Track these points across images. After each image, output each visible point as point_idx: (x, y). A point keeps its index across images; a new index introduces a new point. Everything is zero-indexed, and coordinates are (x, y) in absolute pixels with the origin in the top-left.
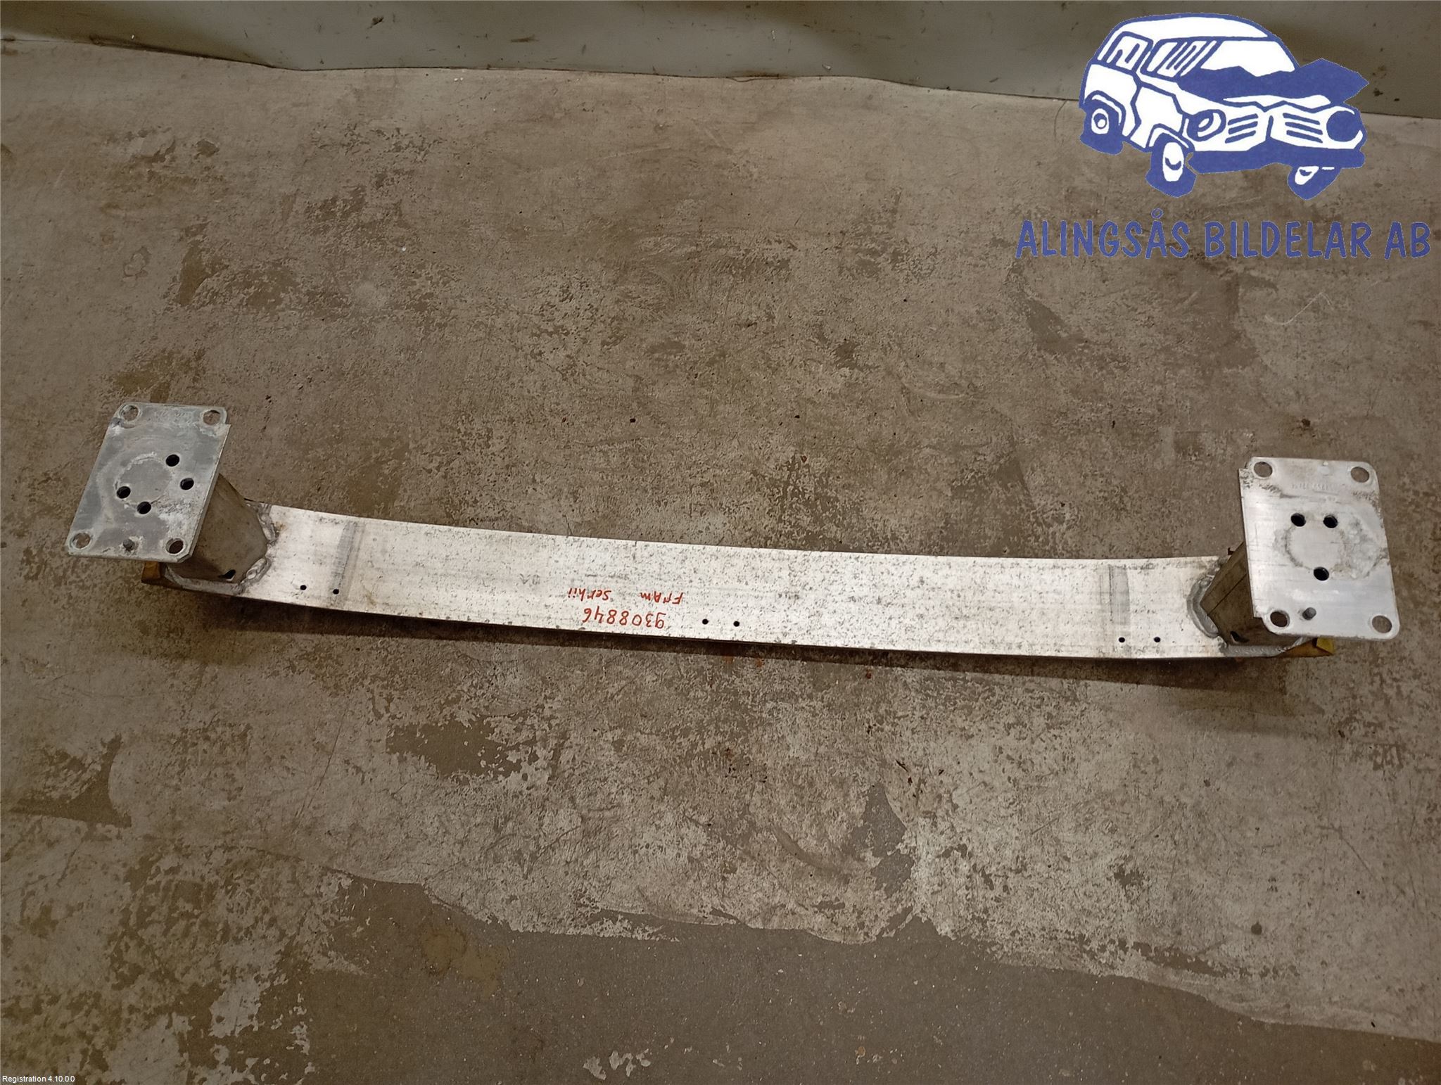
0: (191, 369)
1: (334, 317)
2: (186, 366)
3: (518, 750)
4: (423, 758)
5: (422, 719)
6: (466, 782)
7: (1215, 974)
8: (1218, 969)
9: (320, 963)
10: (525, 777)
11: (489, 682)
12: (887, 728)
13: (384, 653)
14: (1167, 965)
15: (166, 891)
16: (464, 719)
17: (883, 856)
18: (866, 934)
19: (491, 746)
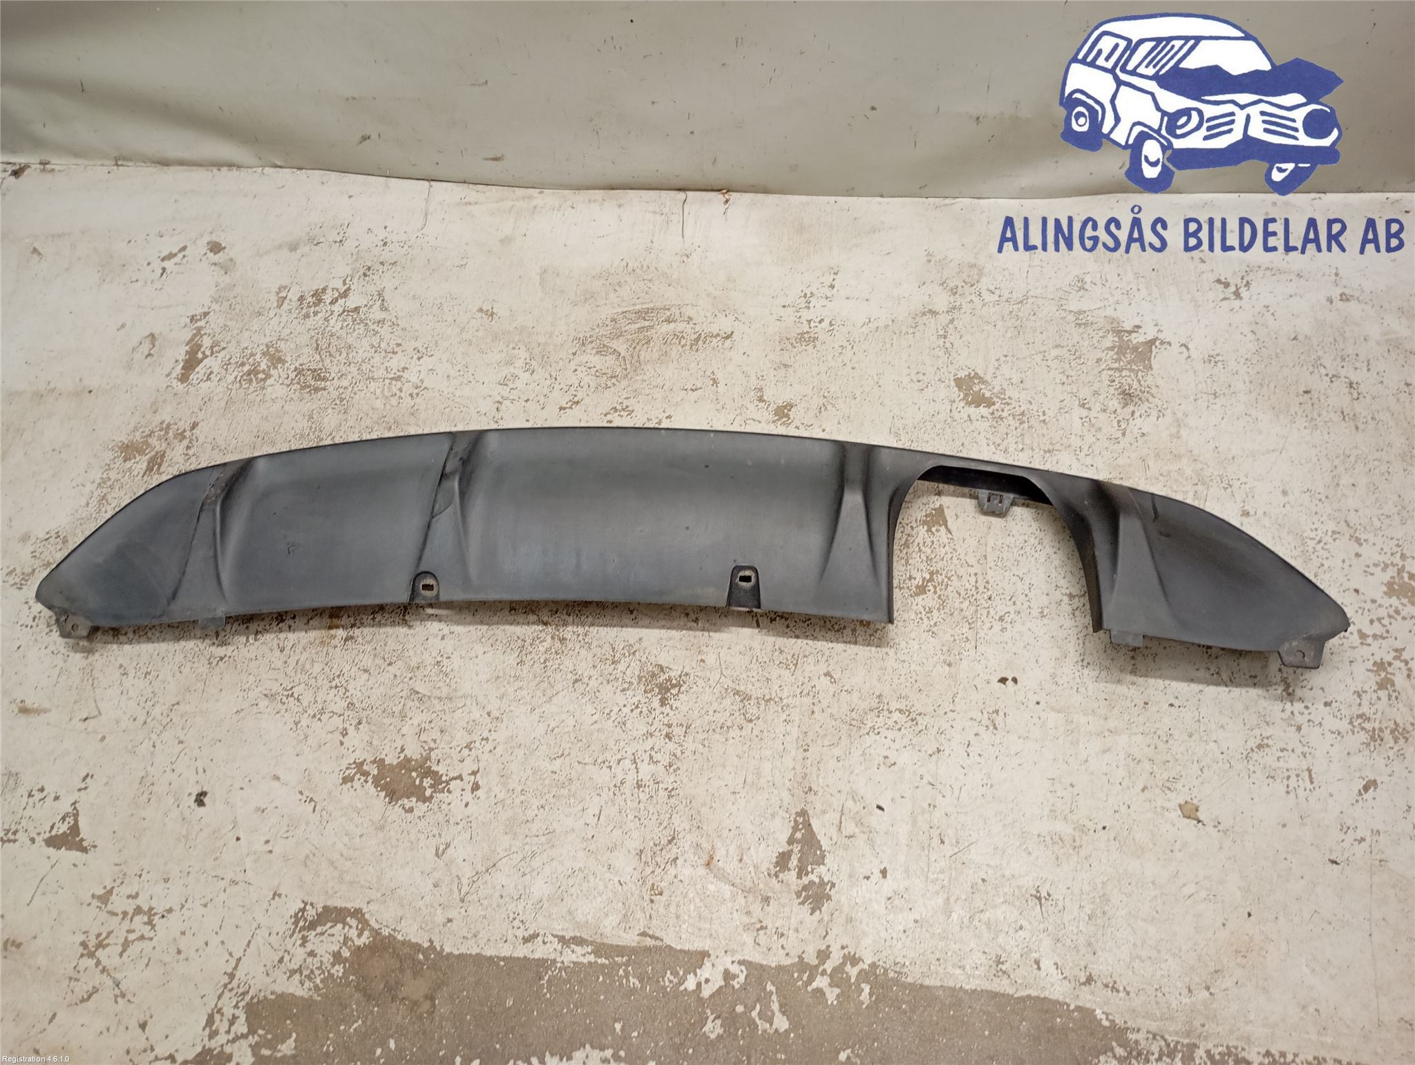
0: (185, 437)
1: (317, 390)
2: (181, 436)
3: (462, 780)
4: (372, 787)
5: (373, 753)
6: (411, 810)
9: (264, 985)
10: (467, 806)
11: (438, 716)
15: (125, 914)
16: (413, 751)
17: (805, 880)
18: (787, 955)
19: (436, 776)
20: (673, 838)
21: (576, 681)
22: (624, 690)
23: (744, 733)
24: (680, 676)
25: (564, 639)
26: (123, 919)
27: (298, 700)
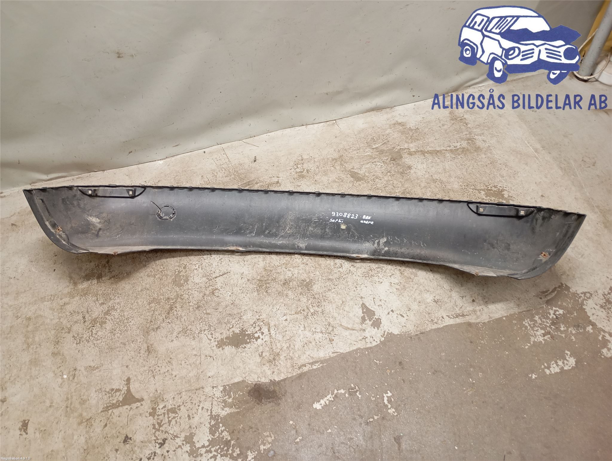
3: (257, 333)
4: (229, 346)
5: (224, 336)
6: (245, 347)
7: (468, 315)
8: (469, 314)
9: (223, 413)
10: (262, 339)
11: (240, 318)
12: (358, 288)
13: (204, 323)
14: (456, 318)
15: (164, 414)
16: (237, 331)
17: (372, 321)
18: (376, 342)
19: (249, 335)
20: (330, 325)
21: (279, 293)
22: (295, 290)
23: (336, 289)
24: (310, 281)
25: (269, 283)
26: (164, 416)
27: (191, 330)
